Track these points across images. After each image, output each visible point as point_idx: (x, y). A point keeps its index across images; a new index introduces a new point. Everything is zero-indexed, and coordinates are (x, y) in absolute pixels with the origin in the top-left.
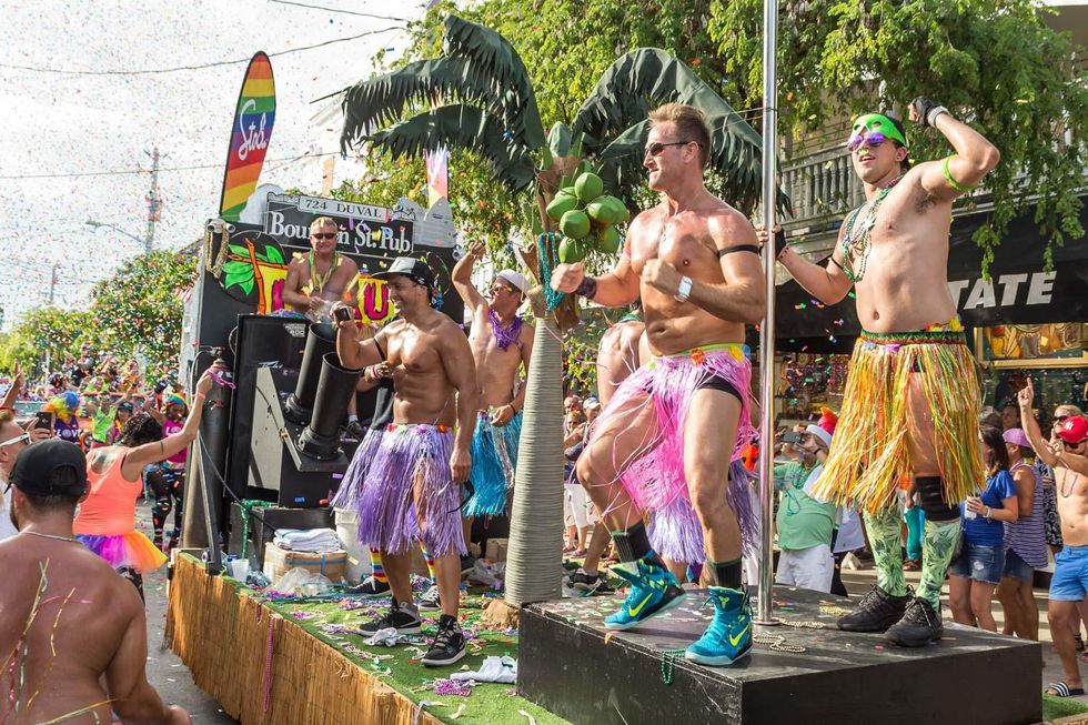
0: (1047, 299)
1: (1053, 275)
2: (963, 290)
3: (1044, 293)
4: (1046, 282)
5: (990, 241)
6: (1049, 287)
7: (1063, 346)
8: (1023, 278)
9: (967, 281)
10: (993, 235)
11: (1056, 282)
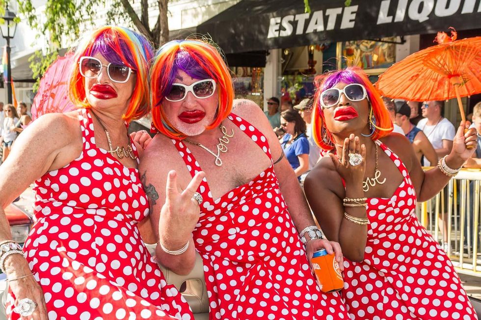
0: (352, 25)
1: (355, 8)
2: (306, 20)
3: (351, 21)
4: (352, 13)
6: (353, 17)
7: (386, 60)
8: (339, 10)
11: (358, 13)
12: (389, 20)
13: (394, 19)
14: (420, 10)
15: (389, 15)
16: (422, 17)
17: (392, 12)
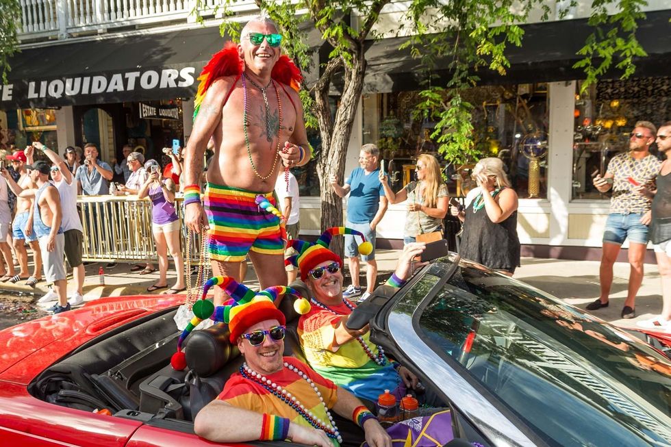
0: (10, 98)
1: (11, 86)
3: (9, 95)
4: (10, 89)
6: (11, 92)
11: (13, 90)
12: (36, 96)
13: (39, 95)
14: (56, 90)
15: (35, 92)
16: (57, 95)
17: (37, 90)
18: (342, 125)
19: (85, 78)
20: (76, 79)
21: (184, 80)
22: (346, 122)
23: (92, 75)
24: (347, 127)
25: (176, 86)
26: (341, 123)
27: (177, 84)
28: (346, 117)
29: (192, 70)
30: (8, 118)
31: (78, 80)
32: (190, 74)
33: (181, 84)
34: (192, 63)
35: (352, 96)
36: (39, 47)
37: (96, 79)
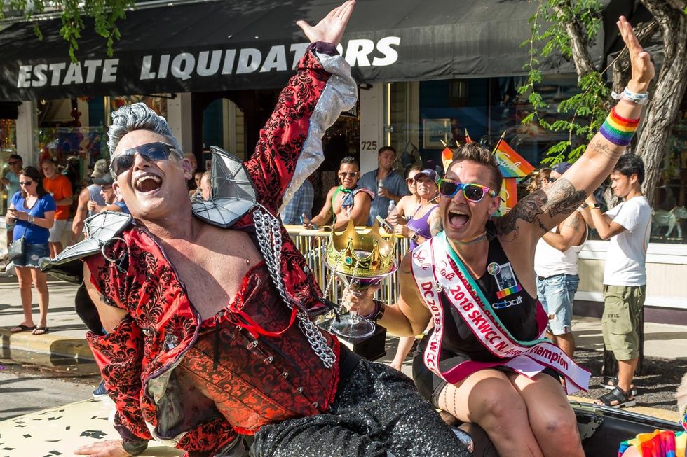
0: (113, 79)
1: (116, 62)
2: (62, 70)
3: (112, 74)
4: (113, 66)
5: (73, 35)
6: (115, 70)
8: (99, 63)
9: (64, 64)
10: (74, 31)
11: (119, 67)
12: (152, 76)
13: (157, 75)
14: (182, 68)
15: (151, 71)
16: (185, 75)
17: (155, 68)
18: (656, 128)
19: (228, 52)
20: (214, 52)
21: (382, 56)
22: (664, 122)
23: (238, 47)
24: (665, 130)
25: (369, 65)
26: (655, 123)
27: (371, 61)
28: (664, 114)
29: (396, 41)
30: (90, 110)
31: (217, 54)
32: (392, 46)
33: (378, 62)
34: (396, 31)
35: (676, 82)
36: (148, 7)
37: (245, 53)
